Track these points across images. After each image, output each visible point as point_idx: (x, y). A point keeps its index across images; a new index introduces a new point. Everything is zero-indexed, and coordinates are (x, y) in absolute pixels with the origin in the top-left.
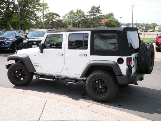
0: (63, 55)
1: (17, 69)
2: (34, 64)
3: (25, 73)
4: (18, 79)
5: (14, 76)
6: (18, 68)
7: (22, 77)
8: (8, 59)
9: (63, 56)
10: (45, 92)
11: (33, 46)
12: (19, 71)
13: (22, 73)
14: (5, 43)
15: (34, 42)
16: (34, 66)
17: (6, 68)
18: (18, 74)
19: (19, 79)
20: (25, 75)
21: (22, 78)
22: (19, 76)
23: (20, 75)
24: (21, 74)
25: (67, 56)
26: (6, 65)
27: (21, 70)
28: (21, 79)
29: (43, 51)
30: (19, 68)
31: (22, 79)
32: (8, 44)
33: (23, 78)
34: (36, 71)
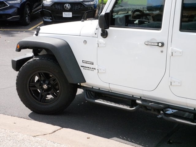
0: (163, 44)
1: (39, 73)
2: (80, 64)
3: (57, 84)
4: (40, 96)
5: (32, 89)
6: (42, 71)
7: (50, 92)
8: (17, 47)
9: (164, 49)
10: (108, 137)
11: (63, 13)
12: (42, 79)
13: (52, 82)
14: (5, 5)
15: (67, 5)
16: (81, 68)
17: (13, 68)
18: (41, 85)
19: (42, 96)
20: (57, 87)
21: (49, 94)
22: (42, 88)
23: (45, 87)
24: (47, 85)
25: (175, 49)
26: (13, 61)
27: (47, 76)
28: (48, 96)
29: (107, 32)
30: (44, 72)
31: (50, 97)
32: (11, 7)
33: (53, 95)
34: (85, 81)
